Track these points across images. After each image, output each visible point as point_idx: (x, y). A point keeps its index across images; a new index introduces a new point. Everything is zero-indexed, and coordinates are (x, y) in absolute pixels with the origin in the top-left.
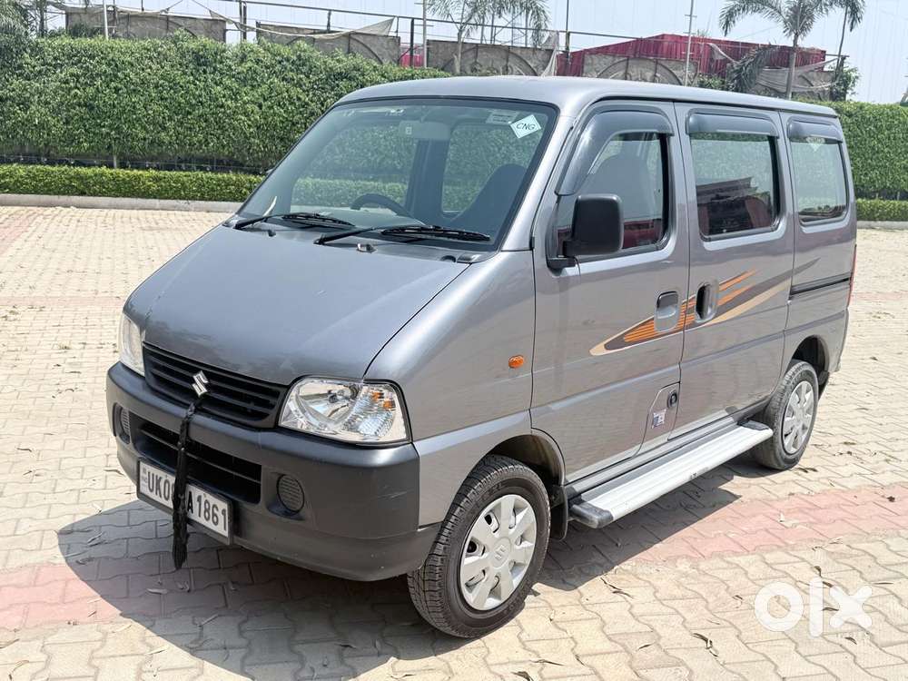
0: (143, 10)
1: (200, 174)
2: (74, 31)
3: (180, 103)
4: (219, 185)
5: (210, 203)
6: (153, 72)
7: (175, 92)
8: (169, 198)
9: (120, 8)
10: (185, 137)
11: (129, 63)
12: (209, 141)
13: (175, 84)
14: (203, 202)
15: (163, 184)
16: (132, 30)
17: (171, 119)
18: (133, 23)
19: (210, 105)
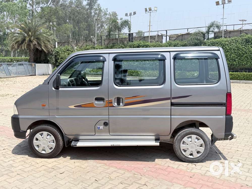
0: (234, 29)
1: (244, 73)
2: (215, 38)
3: (240, 53)
4: (250, 76)
5: (247, 81)
6: (234, 46)
7: (239, 51)
8: (235, 80)
9: (228, 30)
10: (241, 63)
11: (227, 44)
12: (248, 63)
13: (239, 49)
14: (245, 81)
15: (233, 76)
16: (231, 35)
17: (237, 58)
18: (231, 33)
19: (249, 53)
